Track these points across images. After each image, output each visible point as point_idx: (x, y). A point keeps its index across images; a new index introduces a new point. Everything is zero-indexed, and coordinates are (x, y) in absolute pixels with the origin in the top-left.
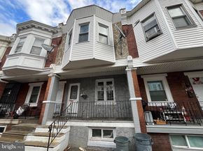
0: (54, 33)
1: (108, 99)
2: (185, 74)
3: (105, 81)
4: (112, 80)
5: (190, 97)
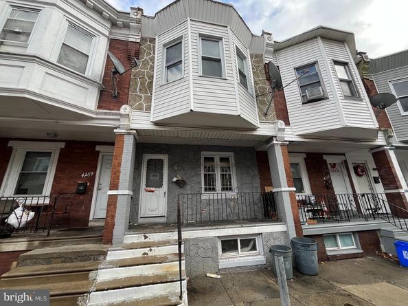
0: (114, 24)
1: (223, 189)
2: (325, 157)
3: (217, 156)
4: (230, 155)
5: (327, 188)
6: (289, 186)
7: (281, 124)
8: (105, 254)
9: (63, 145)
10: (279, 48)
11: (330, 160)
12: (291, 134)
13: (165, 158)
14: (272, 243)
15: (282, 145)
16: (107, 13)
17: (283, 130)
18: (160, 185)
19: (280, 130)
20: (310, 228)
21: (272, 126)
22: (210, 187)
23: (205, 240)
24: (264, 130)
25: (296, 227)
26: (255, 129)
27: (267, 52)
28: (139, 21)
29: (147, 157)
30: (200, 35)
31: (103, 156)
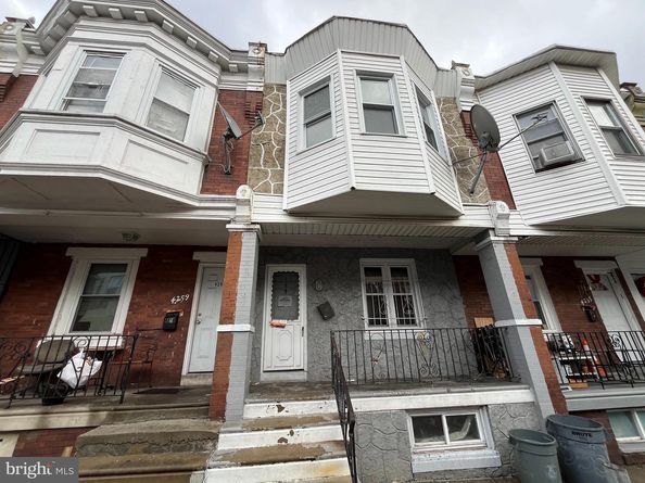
0: (225, 69)
1: (401, 322)
2: (578, 264)
3: (386, 265)
4: (408, 263)
5: (590, 319)
6: (529, 317)
7: (501, 206)
8: (214, 438)
9: (144, 252)
10: (484, 86)
11: (588, 269)
12: (521, 224)
13: (301, 270)
14: (509, 425)
15: (507, 243)
16: (215, 53)
17: (507, 217)
18: (296, 317)
19: (500, 217)
20: (582, 397)
21: (484, 211)
22: (378, 319)
23: (384, 415)
24: (472, 217)
25: (552, 395)
26: (455, 216)
27: (463, 93)
28: (261, 62)
29: (273, 269)
30: (359, 73)
31: (204, 268)
